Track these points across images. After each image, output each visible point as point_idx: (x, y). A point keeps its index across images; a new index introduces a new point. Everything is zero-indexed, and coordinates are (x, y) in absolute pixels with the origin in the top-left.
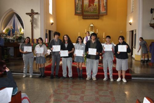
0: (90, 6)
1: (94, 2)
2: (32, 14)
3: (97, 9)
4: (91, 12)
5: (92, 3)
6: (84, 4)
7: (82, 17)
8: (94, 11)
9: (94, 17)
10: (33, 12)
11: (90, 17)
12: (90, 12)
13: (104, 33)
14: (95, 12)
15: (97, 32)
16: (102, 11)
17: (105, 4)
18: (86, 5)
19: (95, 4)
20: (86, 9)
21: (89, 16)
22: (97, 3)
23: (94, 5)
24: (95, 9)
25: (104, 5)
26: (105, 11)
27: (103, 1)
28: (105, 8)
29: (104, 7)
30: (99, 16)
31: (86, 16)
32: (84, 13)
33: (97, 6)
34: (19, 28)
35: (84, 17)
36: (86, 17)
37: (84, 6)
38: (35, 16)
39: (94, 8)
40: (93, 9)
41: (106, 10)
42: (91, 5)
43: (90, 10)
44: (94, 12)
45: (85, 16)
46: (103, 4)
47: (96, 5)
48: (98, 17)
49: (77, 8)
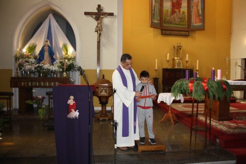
0: (173, 12)
1: (181, 7)
2: (99, 14)
3: (185, 18)
4: (176, 24)
5: (177, 9)
6: (164, 9)
7: (159, 30)
8: (182, 22)
9: (181, 32)
10: (102, 10)
11: (175, 32)
12: (173, 24)
13: (198, 61)
14: (183, 25)
15: (187, 59)
16: (195, 23)
17: (200, 12)
18: (167, 11)
19: (182, 10)
20: (167, 18)
21: (173, 31)
22: (186, 9)
23: (181, 13)
24: (182, 19)
25: (198, 12)
26: (201, 24)
27: (197, 6)
28: (201, 17)
29: (199, 16)
30: (188, 31)
31: (168, 30)
32: (164, 25)
33: (187, 15)
34: (61, 45)
35: (164, 32)
36: (167, 32)
37: (164, 12)
38: (106, 20)
39: (180, 16)
40: (180, 19)
41: (203, 21)
42: (175, 12)
43: (175, 20)
44: (180, 24)
45: (166, 30)
46: (196, 11)
47: (183, 12)
48: (187, 33)
49: (154, 15)
